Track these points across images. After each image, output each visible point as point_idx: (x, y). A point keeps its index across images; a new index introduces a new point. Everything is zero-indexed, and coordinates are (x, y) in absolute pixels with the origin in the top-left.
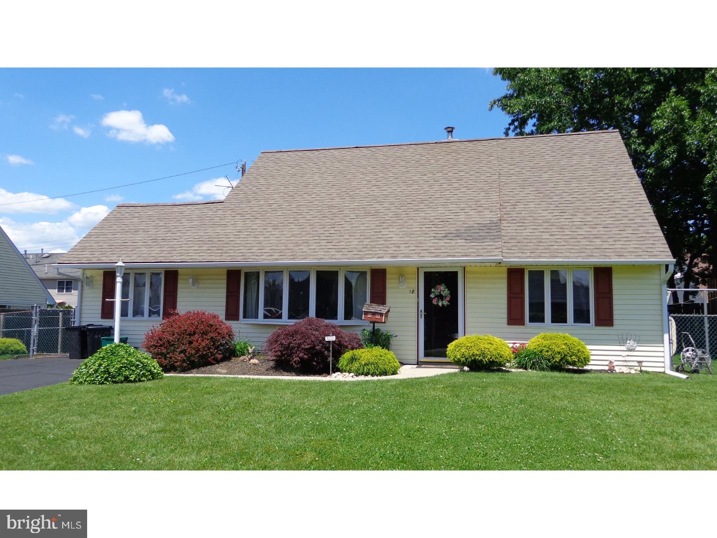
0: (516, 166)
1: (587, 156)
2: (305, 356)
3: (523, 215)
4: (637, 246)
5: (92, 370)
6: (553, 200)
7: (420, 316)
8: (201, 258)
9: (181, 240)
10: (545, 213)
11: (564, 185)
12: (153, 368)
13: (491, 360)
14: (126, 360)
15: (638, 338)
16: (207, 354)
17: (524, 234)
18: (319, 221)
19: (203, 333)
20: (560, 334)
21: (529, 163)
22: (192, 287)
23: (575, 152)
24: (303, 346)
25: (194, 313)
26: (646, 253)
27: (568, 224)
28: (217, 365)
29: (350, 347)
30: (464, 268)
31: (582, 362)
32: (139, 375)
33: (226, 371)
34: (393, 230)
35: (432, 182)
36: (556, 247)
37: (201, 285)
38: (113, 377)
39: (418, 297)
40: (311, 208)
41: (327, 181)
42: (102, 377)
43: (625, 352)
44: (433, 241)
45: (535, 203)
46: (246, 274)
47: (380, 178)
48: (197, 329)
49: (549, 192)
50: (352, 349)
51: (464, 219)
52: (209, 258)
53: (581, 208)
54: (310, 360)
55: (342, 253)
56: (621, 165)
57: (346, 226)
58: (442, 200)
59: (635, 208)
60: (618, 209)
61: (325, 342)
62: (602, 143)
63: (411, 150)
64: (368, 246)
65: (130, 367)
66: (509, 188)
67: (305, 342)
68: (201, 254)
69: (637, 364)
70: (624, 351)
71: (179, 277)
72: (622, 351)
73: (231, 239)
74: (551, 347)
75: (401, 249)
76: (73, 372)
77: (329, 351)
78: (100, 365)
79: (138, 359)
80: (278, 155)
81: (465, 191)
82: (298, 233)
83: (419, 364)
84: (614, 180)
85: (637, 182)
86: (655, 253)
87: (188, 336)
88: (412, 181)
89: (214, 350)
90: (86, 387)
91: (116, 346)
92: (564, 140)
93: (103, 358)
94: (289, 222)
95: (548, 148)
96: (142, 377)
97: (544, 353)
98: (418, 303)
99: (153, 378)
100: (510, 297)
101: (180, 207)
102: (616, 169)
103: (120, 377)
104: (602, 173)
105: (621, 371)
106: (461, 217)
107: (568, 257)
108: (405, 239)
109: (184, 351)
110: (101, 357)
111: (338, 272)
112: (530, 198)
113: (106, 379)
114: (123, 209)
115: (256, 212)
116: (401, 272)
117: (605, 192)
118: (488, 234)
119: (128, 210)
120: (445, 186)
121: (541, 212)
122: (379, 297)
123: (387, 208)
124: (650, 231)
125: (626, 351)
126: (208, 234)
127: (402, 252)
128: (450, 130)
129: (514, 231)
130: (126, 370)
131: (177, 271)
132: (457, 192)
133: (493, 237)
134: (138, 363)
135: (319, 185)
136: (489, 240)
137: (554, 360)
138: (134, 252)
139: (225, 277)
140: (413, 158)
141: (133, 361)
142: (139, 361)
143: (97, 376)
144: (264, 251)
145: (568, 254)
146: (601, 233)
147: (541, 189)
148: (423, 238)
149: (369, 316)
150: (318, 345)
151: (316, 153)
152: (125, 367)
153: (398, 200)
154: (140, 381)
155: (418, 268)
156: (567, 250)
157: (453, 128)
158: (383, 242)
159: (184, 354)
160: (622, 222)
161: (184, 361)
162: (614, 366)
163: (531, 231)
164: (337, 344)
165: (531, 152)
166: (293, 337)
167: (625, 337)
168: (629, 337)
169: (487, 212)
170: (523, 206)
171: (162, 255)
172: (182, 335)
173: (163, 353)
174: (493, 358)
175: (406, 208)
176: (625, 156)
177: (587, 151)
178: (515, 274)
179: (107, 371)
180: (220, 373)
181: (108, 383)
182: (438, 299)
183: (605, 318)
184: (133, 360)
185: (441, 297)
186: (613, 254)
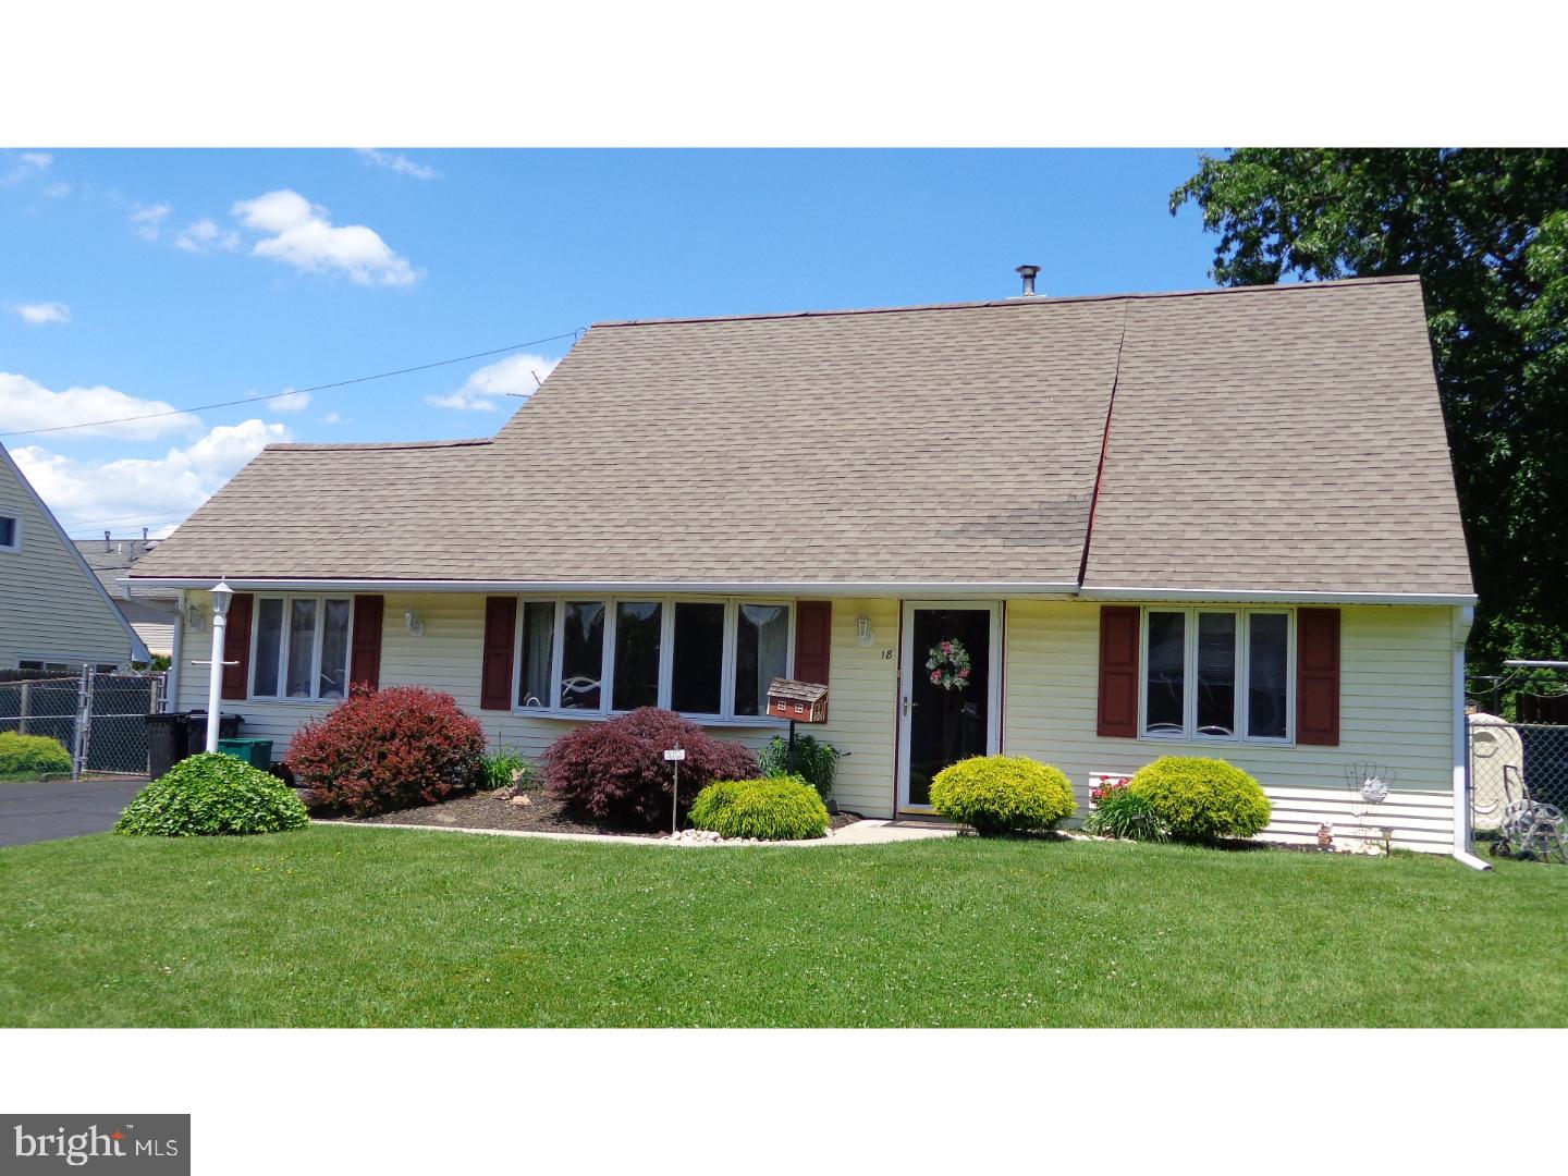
0: (1160, 364)
1: (1330, 342)
2: (618, 792)
3: (1152, 483)
4: (1398, 561)
5: (156, 806)
6: (1229, 447)
7: (902, 710)
8: (428, 570)
9: (391, 528)
10: (1203, 480)
11: (1261, 413)
12: (282, 807)
13: (1017, 812)
14: (226, 787)
15: (1391, 775)
16: (416, 782)
17: (1144, 528)
18: (693, 490)
19: (412, 736)
20: (1203, 759)
21: (1192, 356)
22: (413, 633)
23: (1306, 330)
24: (613, 770)
25: (402, 693)
26: (1412, 578)
27: (1250, 504)
28: (439, 806)
29: (719, 773)
30: (1005, 602)
31: (1244, 825)
32: (251, 820)
33: (453, 820)
34: (849, 513)
35: (958, 401)
36: (1210, 560)
37: (430, 630)
38: (198, 822)
39: (899, 668)
40: (680, 460)
41: (727, 395)
42: (176, 822)
43: (1360, 805)
44: (932, 541)
45: (1184, 454)
46: (529, 607)
47: (845, 391)
48: (400, 727)
49: (1222, 428)
50: (724, 779)
51: (1011, 492)
52: (446, 570)
53: (1288, 467)
54: (630, 801)
55: (728, 565)
56: (1407, 363)
57: (749, 502)
58: (973, 445)
59: (1413, 471)
60: (1374, 472)
61: (663, 763)
62: (1374, 309)
63: (927, 322)
64: (789, 551)
65: (235, 801)
66: (1133, 417)
67: (618, 760)
68: (428, 562)
69: (1380, 834)
70: (1358, 802)
71: (386, 611)
72: (1352, 802)
73: (496, 529)
74: (1173, 788)
75: (859, 557)
76: (123, 810)
77: (672, 782)
78: (173, 797)
79: (251, 786)
80: (627, 332)
81: (1028, 423)
82: (642, 516)
83: (896, 818)
84: (1380, 400)
85: (1435, 406)
86: (1435, 579)
87: (379, 743)
88: (914, 399)
89: (434, 773)
90: (144, 840)
91: (210, 759)
92: (1285, 301)
93: (180, 783)
94: (627, 491)
95: (1245, 321)
96: (258, 824)
97: (1158, 801)
98: (899, 679)
99: (283, 827)
100: (1105, 673)
101: (399, 453)
102: (1391, 374)
103: (212, 823)
104: (1356, 385)
105: (1346, 849)
106: (1007, 485)
107: (1233, 584)
108: (873, 535)
109: (367, 775)
110: (176, 781)
111: (723, 605)
112: (1176, 441)
113: (184, 826)
114: (278, 455)
115: (559, 468)
116: (864, 609)
117: (1354, 430)
118: (1058, 528)
119: (288, 458)
120: (987, 410)
121: (1195, 475)
122: (814, 665)
123: (846, 462)
124: (1436, 526)
125: (1363, 803)
126: (450, 516)
127: (861, 564)
128: (1029, 274)
129: (1123, 520)
130: (226, 808)
131: (382, 597)
132: (1010, 426)
133: (1067, 535)
134: (250, 795)
135: (705, 406)
136: (1056, 542)
137: (1179, 819)
138: (289, 554)
139: (483, 612)
140: (928, 344)
141: (240, 791)
142: (254, 791)
143: (167, 820)
144: (562, 557)
145: (1234, 577)
146: (1321, 527)
147: (1207, 422)
148: (912, 534)
149: (781, 707)
150: (648, 769)
151: (713, 328)
152: (223, 803)
153: (875, 444)
154: (252, 832)
155: (902, 601)
156: (1235, 569)
157: (1036, 269)
158: (821, 542)
159: (369, 779)
160: (1376, 503)
161: (366, 795)
162: (1330, 839)
163: (1163, 519)
164: (690, 768)
165: (1201, 331)
166: (595, 749)
167: (1360, 771)
168: (1370, 771)
169: (1067, 475)
170: (1156, 462)
171: (346, 561)
172: (367, 740)
173: (326, 777)
174: (1022, 808)
175: (888, 462)
176: (1421, 341)
177: (1333, 329)
178: (1117, 620)
179: (185, 810)
180: (443, 823)
181: (187, 835)
182: (943, 674)
183: (1321, 727)
184: (242, 788)
185: (948, 668)
186: (1338, 579)
